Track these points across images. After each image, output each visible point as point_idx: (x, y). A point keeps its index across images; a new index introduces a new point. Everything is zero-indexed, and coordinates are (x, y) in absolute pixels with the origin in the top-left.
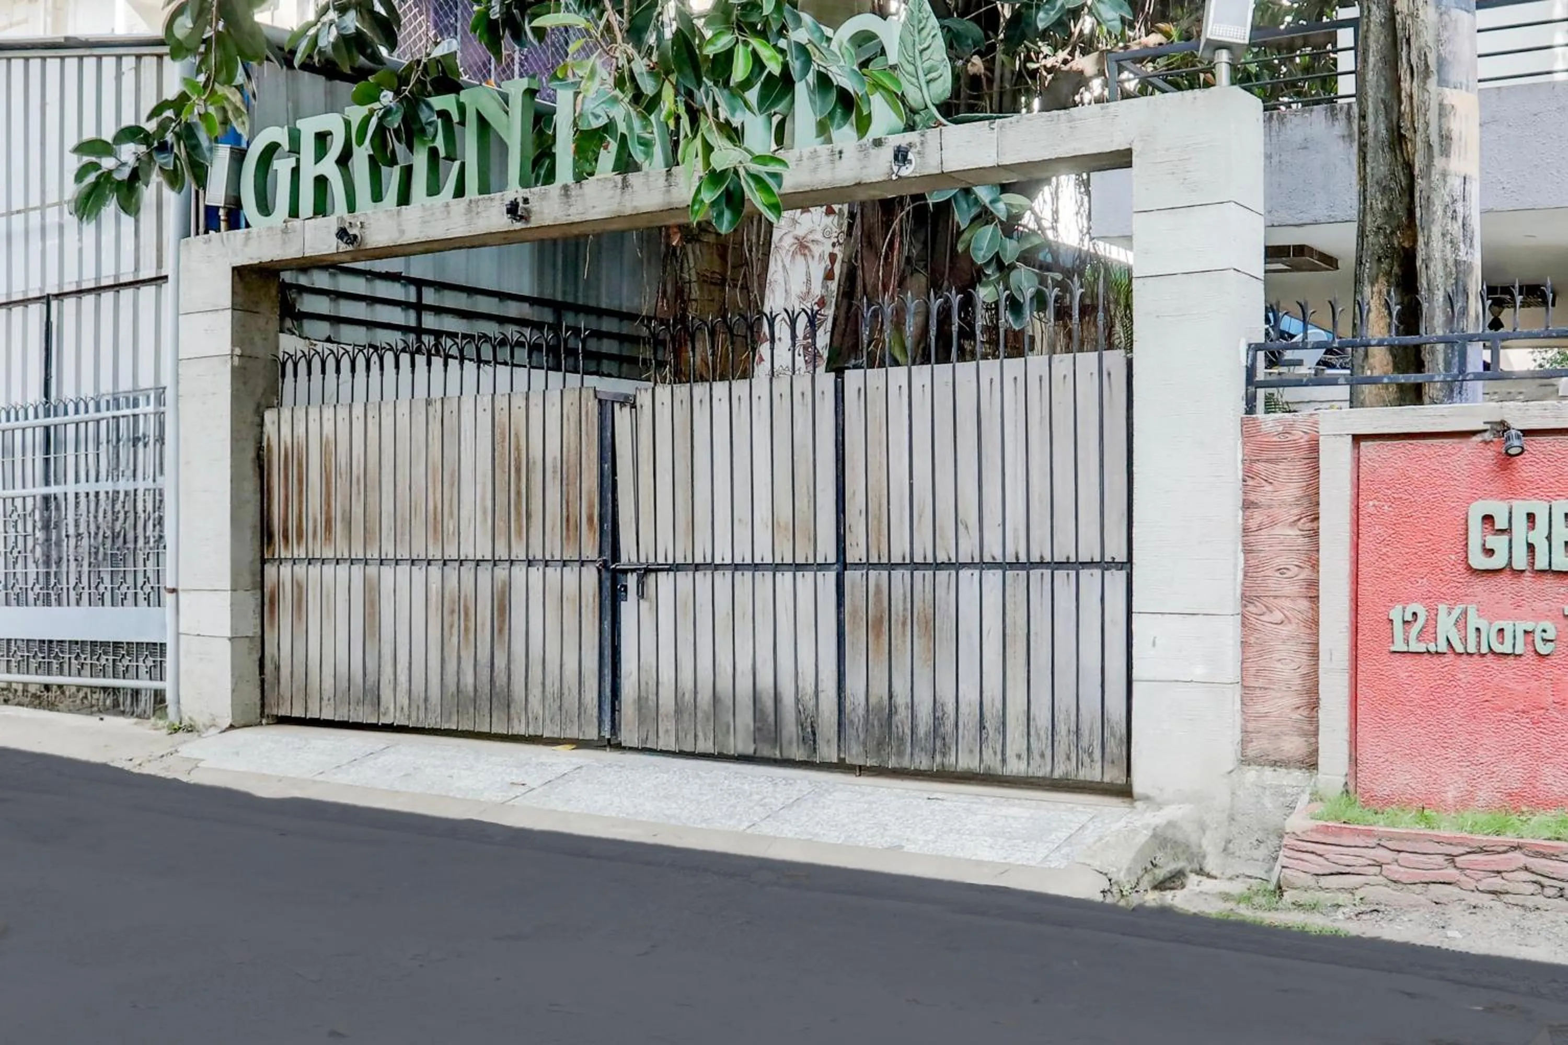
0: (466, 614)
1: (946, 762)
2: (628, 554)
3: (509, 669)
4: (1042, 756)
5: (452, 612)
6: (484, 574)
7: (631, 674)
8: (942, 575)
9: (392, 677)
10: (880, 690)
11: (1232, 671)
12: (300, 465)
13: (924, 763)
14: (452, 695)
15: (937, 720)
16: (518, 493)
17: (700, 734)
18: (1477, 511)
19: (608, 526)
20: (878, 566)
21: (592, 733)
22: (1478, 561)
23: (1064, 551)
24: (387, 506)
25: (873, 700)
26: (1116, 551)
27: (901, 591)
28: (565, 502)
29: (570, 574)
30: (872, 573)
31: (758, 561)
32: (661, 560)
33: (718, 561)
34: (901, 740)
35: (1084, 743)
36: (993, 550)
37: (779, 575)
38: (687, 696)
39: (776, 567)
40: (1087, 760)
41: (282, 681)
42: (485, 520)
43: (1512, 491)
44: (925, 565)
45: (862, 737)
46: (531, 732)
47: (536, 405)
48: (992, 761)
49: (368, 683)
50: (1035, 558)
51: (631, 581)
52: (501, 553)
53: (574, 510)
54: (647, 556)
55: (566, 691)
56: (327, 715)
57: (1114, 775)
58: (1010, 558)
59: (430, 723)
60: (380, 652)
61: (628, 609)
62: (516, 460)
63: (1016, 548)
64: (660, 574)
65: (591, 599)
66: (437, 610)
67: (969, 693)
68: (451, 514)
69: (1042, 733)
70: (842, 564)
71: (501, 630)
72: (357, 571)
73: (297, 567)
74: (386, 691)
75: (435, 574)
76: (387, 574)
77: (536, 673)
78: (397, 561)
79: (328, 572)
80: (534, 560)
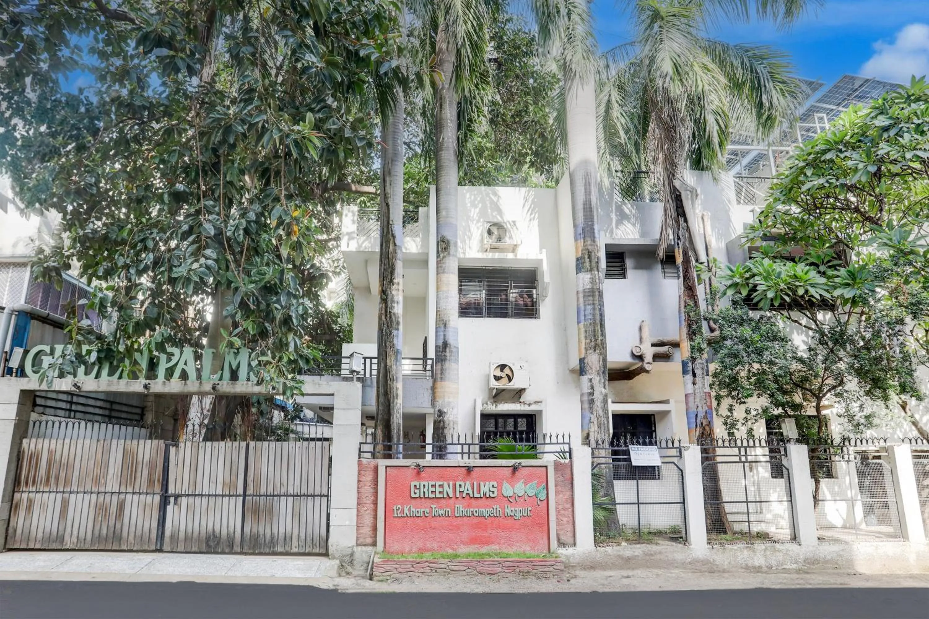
0: (106, 510)
1: (274, 550)
2: (171, 490)
3: (122, 528)
5: (100, 509)
6: (115, 498)
7: (169, 526)
8: (275, 498)
9: (70, 532)
10: (255, 530)
11: (355, 524)
12: (37, 459)
13: (267, 550)
14: (97, 537)
15: (272, 538)
16: (132, 472)
17: (193, 546)
18: (413, 484)
19: (165, 483)
20: (257, 496)
21: (153, 548)
22: (413, 495)
23: (311, 492)
24: (76, 473)
25: (252, 533)
26: (325, 492)
27: (263, 503)
28: (150, 474)
29: (149, 498)
30: (254, 498)
31: (217, 494)
32: (183, 493)
33: (204, 494)
34: (261, 544)
35: (314, 543)
36: (291, 491)
37: (224, 498)
39: (223, 496)
40: (315, 547)
41: (17, 536)
42: (117, 480)
43: (419, 479)
44: (270, 496)
45: (248, 544)
46: (129, 548)
47: (141, 444)
48: (288, 549)
49: (59, 534)
50: (302, 494)
51: (172, 500)
52: (123, 489)
53: (153, 477)
54: (178, 491)
55: (144, 535)
56: (38, 546)
57: (323, 551)
58: (295, 494)
59: (87, 547)
60: (66, 524)
61: (170, 508)
62: (132, 460)
63: (297, 491)
64: (182, 497)
65: (156, 505)
66: (93, 509)
67: (282, 530)
68: (103, 478)
69: (303, 541)
70: (245, 495)
71: (120, 516)
72: (59, 496)
73: (31, 494)
74: (67, 538)
75: (94, 496)
76: (73, 496)
77: (133, 529)
78: (78, 493)
79: (45, 496)
80: (136, 493)
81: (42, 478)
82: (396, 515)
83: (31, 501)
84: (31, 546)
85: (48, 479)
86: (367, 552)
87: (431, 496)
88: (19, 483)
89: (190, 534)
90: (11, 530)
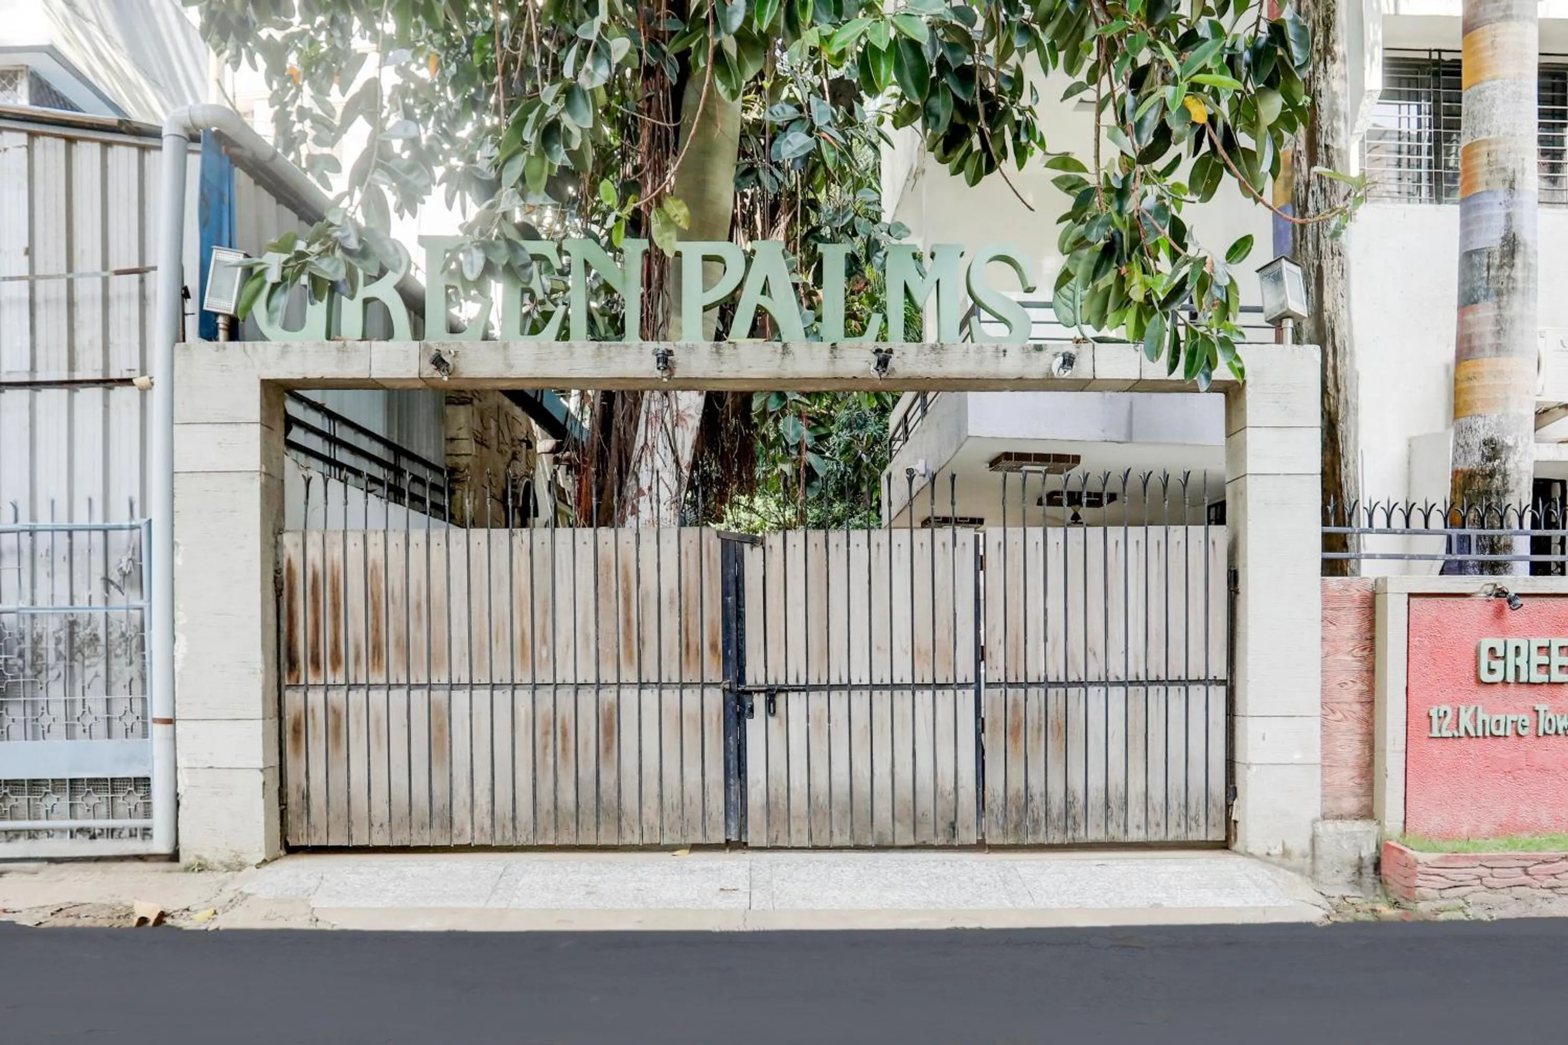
0: (564, 735)
1: (1076, 836)
2: (754, 674)
3: (619, 785)
4: (1158, 825)
5: (546, 733)
6: (587, 698)
7: (759, 782)
8: (1072, 691)
9: (468, 799)
10: (1016, 783)
11: (1317, 757)
12: (335, 590)
13: (1058, 839)
14: (548, 812)
15: (1068, 804)
16: (628, 622)
17: (835, 830)
18: (1486, 643)
19: (732, 652)
20: (1016, 685)
21: (718, 837)
22: (1485, 677)
23: (1176, 672)
24: (459, 632)
25: (1010, 792)
26: (1219, 671)
27: (1037, 705)
28: (683, 630)
29: (691, 697)
30: (1011, 691)
31: (897, 681)
32: (792, 681)
33: (855, 682)
34: (1036, 822)
35: (1192, 813)
36: (1117, 671)
37: (918, 693)
38: (821, 799)
39: (914, 687)
40: (1193, 825)
41: (313, 810)
42: (588, 646)
43: (1504, 632)
44: (1058, 684)
45: (1001, 822)
46: (646, 840)
47: (648, 541)
48: (1116, 834)
49: (437, 805)
50: (1152, 677)
51: (759, 701)
52: (608, 675)
53: (694, 639)
54: (776, 677)
55: (687, 801)
56: (380, 840)
57: (1218, 834)
58: (1132, 678)
59: (522, 840)
60: (451, 775)
61: (755, 727)
62: (624, 591)
63: (1136, 669)
64: (790, 694)
65: (715, 719)
66: (526, 732)
67: (1097, 781)
68: (544, 641)
69: (1158, 808)
70: (979, 684)
71: (608, 749)
72: (419, 697)
73: (332, 694)
74: (461, 814)
75: (523, 697)
76: (460, 698)
77: (651, 787)
78: (472, 686)
79: (377, 697)
80: (648, 683)
81: (357, 647)
82: (1436, 733)
83: (336, 712)
84: (361, 840)
85: (377, 649)
86: (1352, 836)
87: (1537, 677)
88: (293, 663)
89: (823, 799)
90: (293, 798)
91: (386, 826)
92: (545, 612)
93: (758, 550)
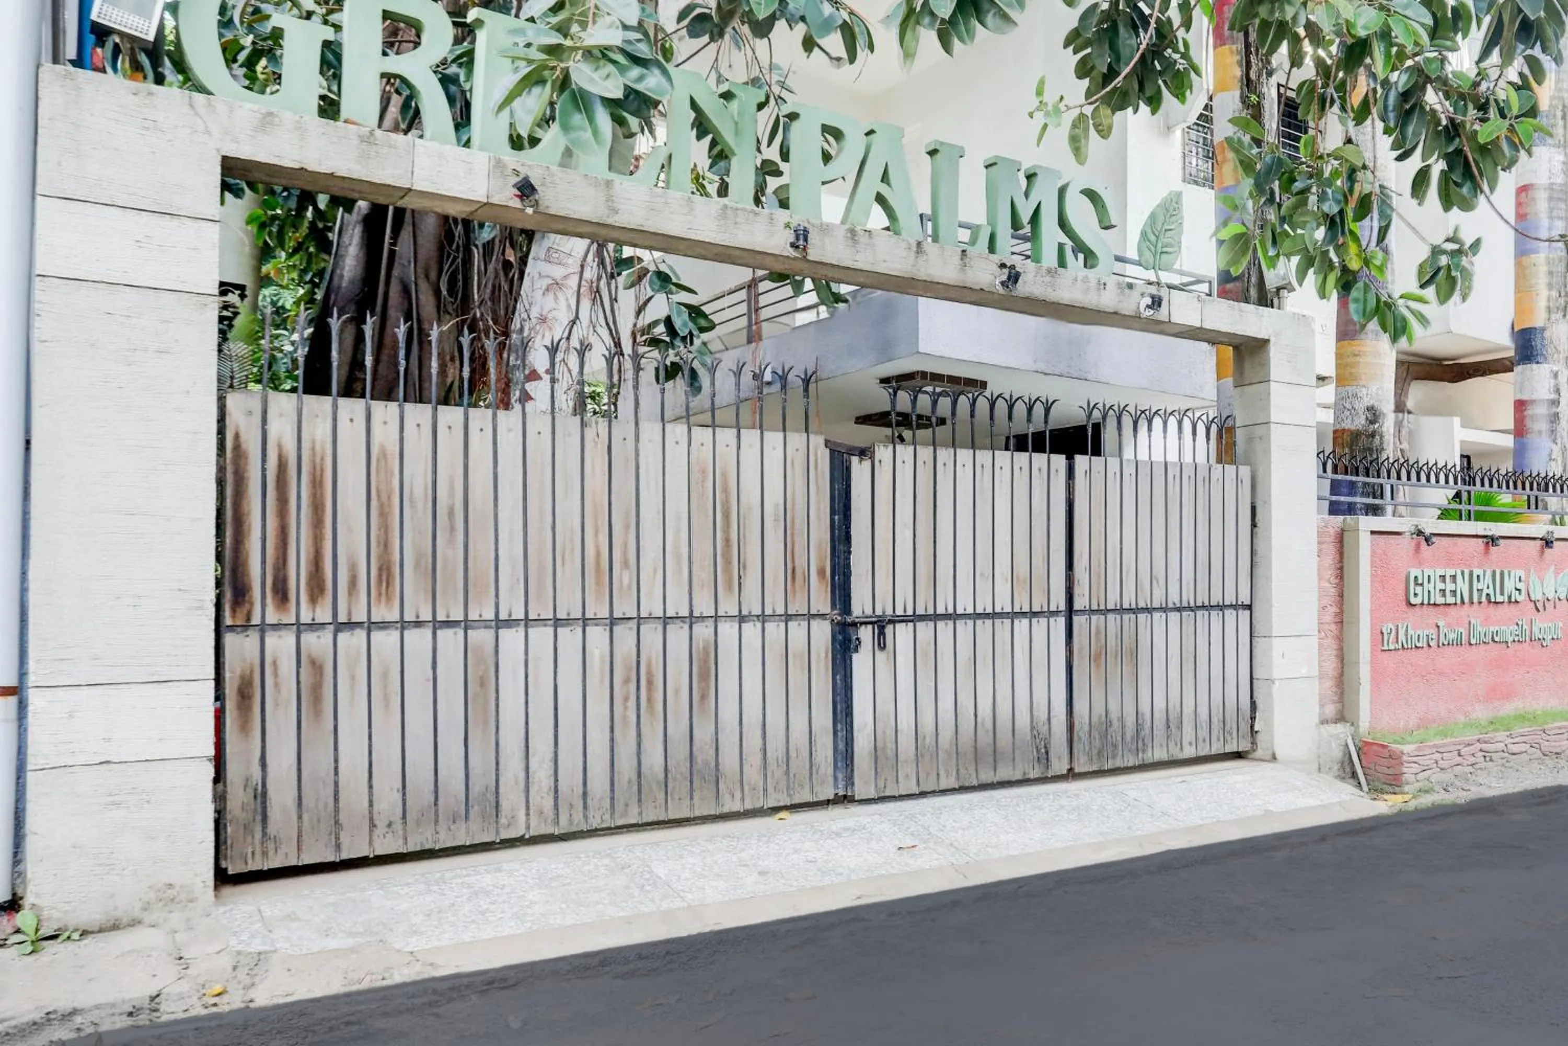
0: (650, 682)
1: (1145, 757)
2: (860, 605)
3: (717, 740)
4: (1204, 741)
5: (627, 681)
6: (678, 635)
7: (866, 725)
8: (1142, 617)
9: (522, 775)
10: (1099, 709)
11: (1314, 669)
13: (1131, 761)
14: (630, 782)
15: (1138, 726)
16: (727, 541)
17: (942, 773)
18: (1411, 574)
19: (839, 579)
20: (1098, 611)
21: (828, 793)
22: (1413, 600)
23: (1216, 599)
24: (511, 549)
25: (1094, 719)
26: (1245, 598)
27: (1114, 631)
28: (788, 553)
29: (797, 630)
30: (1094, 618)
31: (998, 610)
32: (900, 612)
33: (960, 611)
34: (1115, 746)
35: (1227, 728)
36: (1174, 597)
37: (1016, 622)
38: (928, 740)
39: (1013, 615)
40: (1229, 739)
42: (680, 570)
44: (1130, 610)
45: (1087, 749)
46: (748, 806)
47: (750, 446)
48: (1175, 751)
49: (475, 789)
50: (1199, 604)
51: (866, 634)
52: (704, 606)
53: (801, 562)
54: (884, 607)
55: (793, 754)
58: (1185, 604)
60: (497, 744)
61: (861, 662)
62: (723, 505)
63: (1188, 598)
64: (897, 625)
65: (823, 655)
66: (602, 681)
67: (1160, 704)
68: (626, 564)
69: (1204, 724)
70: (1070, 611)
71: (703, 697)
72: (450, 639)
73: (309, 638)
74: (511, 798)
75: (598, 636)
76: (512, 639)
77: (753, 740)
78: (527, 622)
79: (386, 641)
80: (750, 615)
81: (353, 569)
82: (1386, 648)
83: (317, 667)
84: (352, 850)
85: (385, 570)
86: (1337, 737)
88: (242, 597)
89: (929, 740)
90: (237, 797)
91: (398, 826)
92: (627, 527)
93: (867, 464)
